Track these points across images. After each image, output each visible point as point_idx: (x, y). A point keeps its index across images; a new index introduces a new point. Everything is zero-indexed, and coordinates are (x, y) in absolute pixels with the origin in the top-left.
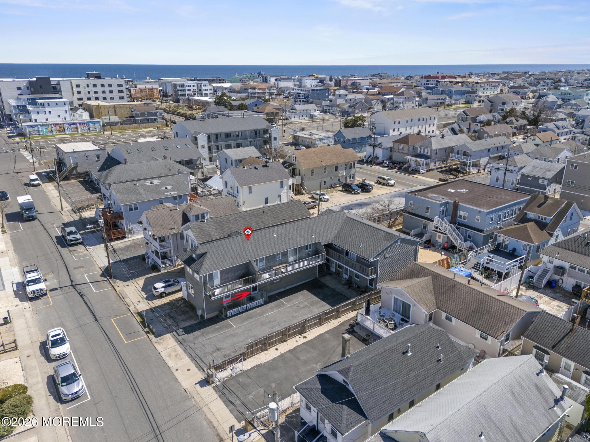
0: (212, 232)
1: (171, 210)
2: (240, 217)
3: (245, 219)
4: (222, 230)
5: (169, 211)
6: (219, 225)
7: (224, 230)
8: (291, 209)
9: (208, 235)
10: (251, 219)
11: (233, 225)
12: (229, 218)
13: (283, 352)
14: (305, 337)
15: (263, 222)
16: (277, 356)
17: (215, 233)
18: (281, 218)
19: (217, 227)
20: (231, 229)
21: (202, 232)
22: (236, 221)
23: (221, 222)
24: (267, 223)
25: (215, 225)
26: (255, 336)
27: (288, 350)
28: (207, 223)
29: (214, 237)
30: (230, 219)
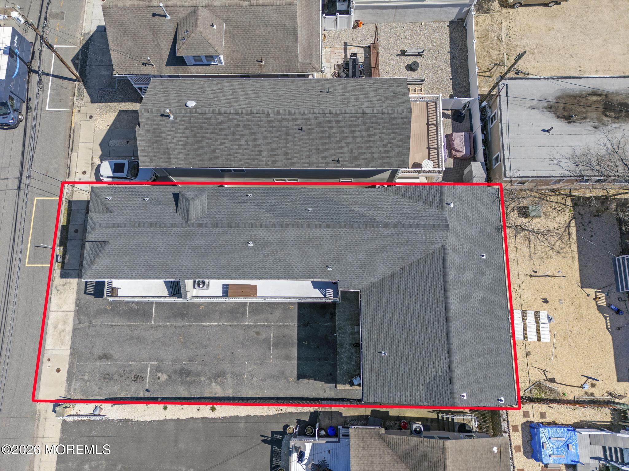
0: (174, 149)
1: (154, 15)
2: (246, 126)
3: (254, 134)
4: (196, 149)
5: (149, 16)
6: (195, 136)
7: (200, 152)
8: (370, 136)
9: (165, 153)
10: (266, 138)
11: (221, 144)
12: (222, 122)
13: (168, 418)
14: (213, 409)
15: (286, 154)
16: (157, 419)
17: (178, 153)
18: (331, 156)
19: (190, 140)
20: (214, 151)
21: (157, 142)
22: (233, 134)
23: (202, 128)
24: (295, 160)
25: (188, 132)
26: (162, 361)
27: (176, 418)
28: (174, 122)
29: (174, 161)
30: (224, 126)
